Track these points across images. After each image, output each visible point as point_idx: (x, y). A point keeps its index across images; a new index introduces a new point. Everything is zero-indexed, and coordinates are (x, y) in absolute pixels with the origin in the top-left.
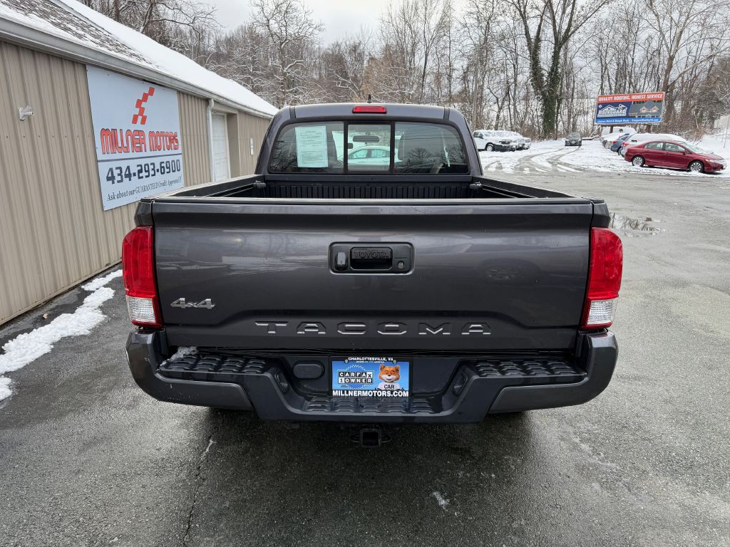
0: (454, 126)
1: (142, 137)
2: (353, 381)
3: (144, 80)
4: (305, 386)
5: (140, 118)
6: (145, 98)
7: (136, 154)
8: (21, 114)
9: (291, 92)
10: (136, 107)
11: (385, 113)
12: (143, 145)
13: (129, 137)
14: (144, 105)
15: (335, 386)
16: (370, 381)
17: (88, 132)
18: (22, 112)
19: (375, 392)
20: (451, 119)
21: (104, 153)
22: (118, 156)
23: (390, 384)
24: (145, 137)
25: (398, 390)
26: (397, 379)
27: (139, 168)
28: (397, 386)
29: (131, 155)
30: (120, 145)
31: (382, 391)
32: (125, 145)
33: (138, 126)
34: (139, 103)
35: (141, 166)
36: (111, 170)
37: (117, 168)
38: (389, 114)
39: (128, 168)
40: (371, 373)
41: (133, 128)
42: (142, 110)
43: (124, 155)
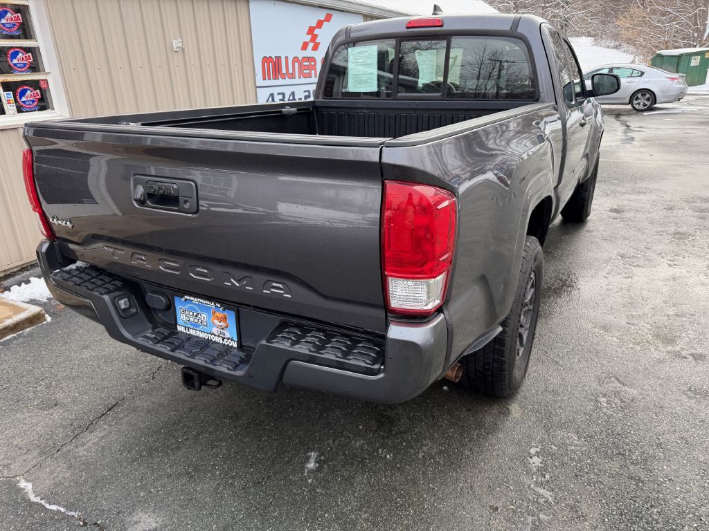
0: (523, 39)
1: (313, 63)
2: (192, 320)
3: (320, 7)
4: (160, 315)
5: (311, 45)
6: (320, 24)
7: (303, 80)
8: (175, 46)
9: (549, 7)
10: (308, 33)
11: (442, 26)
12: (313, 72)
13: (296, 64)
14: (317, 31)
15: (179, 321)
16: (205, 324)
17: (247, 59)
18: (176, 43)
19: (210, 335)
20: (521, 30)
21: (264, 79)
22: (280, 81)
23: (222, 331)
24: (316, 64)
25: (228, 339)
26: (227, 327)
27: (307, 94)
28: (228, 335)
29: (297, 81)
30: (284, 71)
31: (215, 336)
32: (291, 71)
33: (309, 53)
34: (311, 31)
35: (309, 91)
36: (272, 95)
37: (279, 94)
38: (446, 27)
39: (293, 93)
40: (205, 316)
41: (301, 54)
42: (314, 37)
43: (287, 81)
